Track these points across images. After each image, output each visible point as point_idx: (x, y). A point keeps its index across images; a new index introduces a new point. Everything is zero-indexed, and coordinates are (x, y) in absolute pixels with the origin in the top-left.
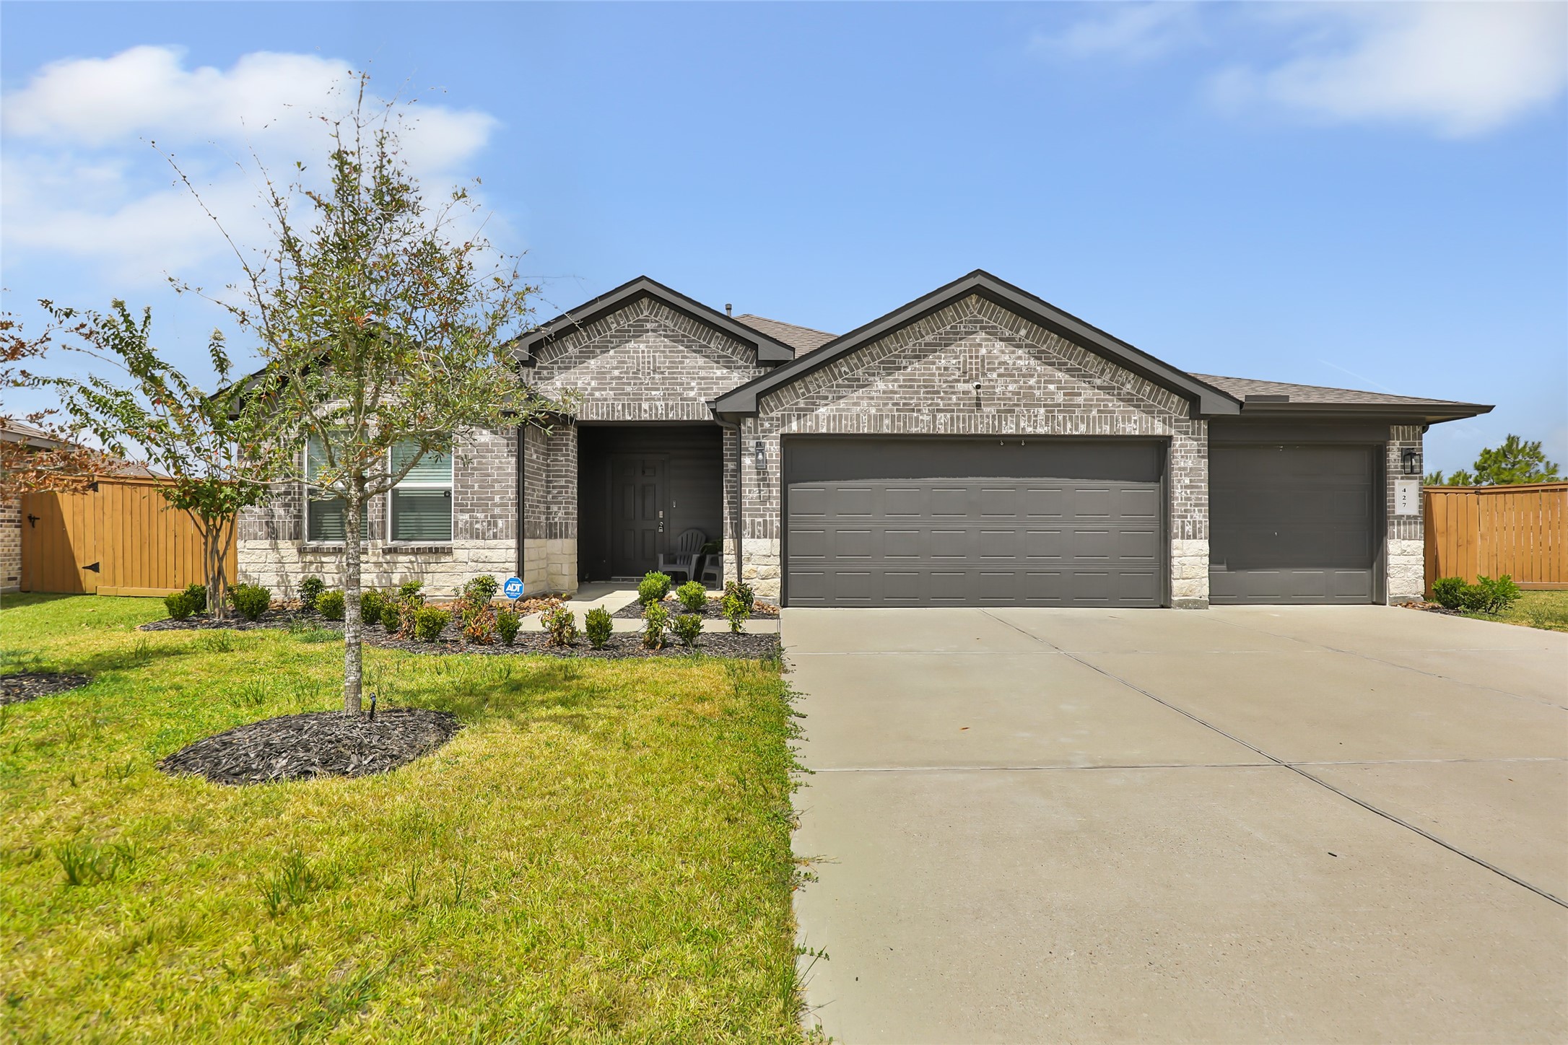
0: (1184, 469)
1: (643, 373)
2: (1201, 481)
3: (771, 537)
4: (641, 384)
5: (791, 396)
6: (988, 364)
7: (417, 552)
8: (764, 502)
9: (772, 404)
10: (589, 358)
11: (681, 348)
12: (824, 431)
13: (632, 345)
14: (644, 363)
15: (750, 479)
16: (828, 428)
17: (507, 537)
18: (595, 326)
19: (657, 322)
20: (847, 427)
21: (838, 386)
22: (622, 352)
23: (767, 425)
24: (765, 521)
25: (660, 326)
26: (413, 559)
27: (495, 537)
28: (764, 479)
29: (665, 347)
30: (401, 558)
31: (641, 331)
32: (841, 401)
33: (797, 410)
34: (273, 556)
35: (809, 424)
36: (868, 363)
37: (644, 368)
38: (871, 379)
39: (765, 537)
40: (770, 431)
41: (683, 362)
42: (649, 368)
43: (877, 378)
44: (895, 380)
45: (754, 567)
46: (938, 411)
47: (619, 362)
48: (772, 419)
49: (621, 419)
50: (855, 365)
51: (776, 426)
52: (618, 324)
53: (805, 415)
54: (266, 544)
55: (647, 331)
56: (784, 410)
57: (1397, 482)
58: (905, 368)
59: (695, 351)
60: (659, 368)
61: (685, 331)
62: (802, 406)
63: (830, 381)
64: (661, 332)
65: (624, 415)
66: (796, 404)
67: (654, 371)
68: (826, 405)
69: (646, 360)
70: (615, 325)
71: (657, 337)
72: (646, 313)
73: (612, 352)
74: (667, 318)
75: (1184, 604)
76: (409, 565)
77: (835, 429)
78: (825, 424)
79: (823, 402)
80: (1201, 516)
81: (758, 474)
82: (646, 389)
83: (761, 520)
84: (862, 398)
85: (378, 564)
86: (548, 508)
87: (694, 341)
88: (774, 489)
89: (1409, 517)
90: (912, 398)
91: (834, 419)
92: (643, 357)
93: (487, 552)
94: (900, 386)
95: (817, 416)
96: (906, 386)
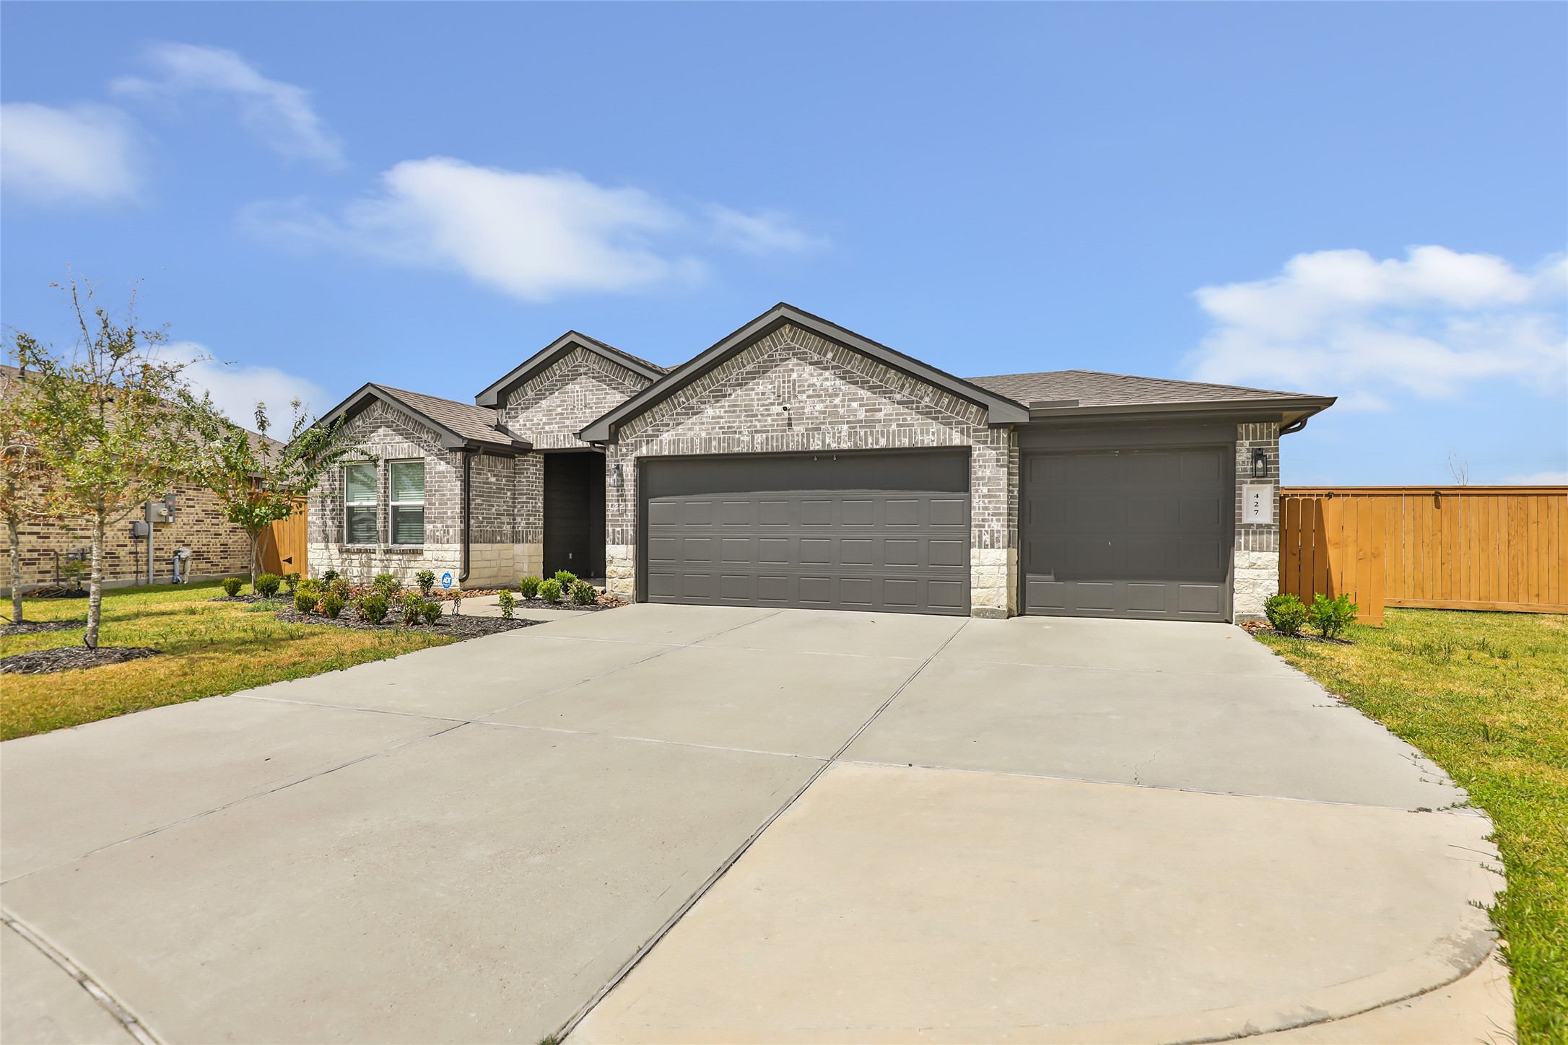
0: (983, 478)
1: (578, 409)
2: (1000, 490)
3: (627, 544)
4: (576, 417)
5: (642, 425)
6: (799, 386)
7: (403, 552)
8: (621, 515)
9: (628, 432)
10: (541, 399)
11: (605, 386)
12: (666, 453)
13: (570, 386)
14: (578, 401)
15: (612, 496)
16: (669, 452)
17: (458, 542)
18: (546, 373)
19: (587, 366)
20: (684, 450)
21: (677, 414)
22: (563, 393)
23: (624, 450)
24: (623, 530)
25: (589, 369)
26: (401, 558)
27: (448, 542)
28: (622, 495)
29: (593, 386)
30: (395, 557)
31: (576, 375)
32: (680, 427)
33: (647, 436)
34: (326, 554)
35: (655, 447)
36: (702, 393)
37: (578, 404)
38: (703, 406)
39: (623, 543)
40: (627, 455)
41: (605, 398)
42: (581, 404)
43: (707, 406)
44: (722, 407)
45: (615, 568)
46: (756, 432)
47: (562, 401)
48: (628, 445)
49: (563, 447)
50: (691, 395)
51: (631, 451)
52: (561, 371)
53: (652, 440)
54: (322, 545)
55: (581, 375)
56: (637, 437)
58: (730, 395)
59: (614, 389)
60: (589, 404)
61: (607, 372)
62: (650, 432)
63: (671, 410)
64: (591, 375)
65: (565, 444)
66: (645, 431)
67: (585, 406)
68: (668, 431)
69: (580, 398)
70: (559, 371)
71: (587, 379)
72: (580, 360)
73: (557, 393)
74: (594, 363)
75: (982, 614)
76: (399, 562)
77: (674, 451)
78: (667, 447)
79: (666, 429)
80: (999, 526)
81: (618, 491)
82: (580, 422)
83: (619, 529)
84: (695, 424)
85: (382, 561)
86: (514, 519)
87: (613, 380)
88: (629, 504)
89: (1259, 526)
90: (734, 422)
91: (674, 443)
92: (578, 396)
93: (443, 553)
94: (725, 412)
95: (661, 441)
96: (730, 412)
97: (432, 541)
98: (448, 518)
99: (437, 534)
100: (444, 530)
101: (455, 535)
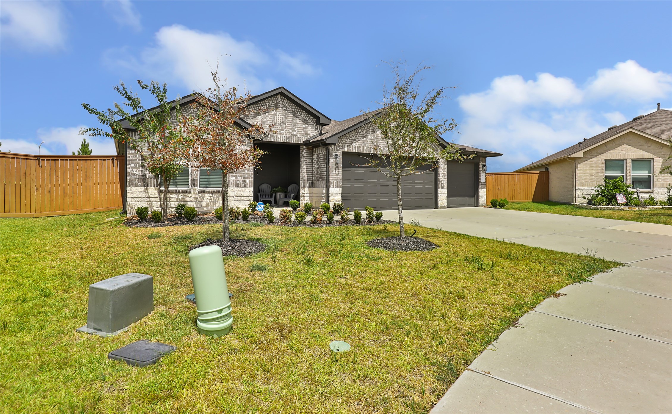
0: (442, 168)
1: (278, 123)
2: (445, 172)
3: (339, 187)
4: (277, 127)
5: (345, 139)
7: (212, 193)
8: (337, 175)
9: (340, 141)
10: (258, 115)
11: (292, 115)
12: (354, 151)
13: (274, 112)
14: (278, 120)
15: (333, 167)
16: (356, 151)
17: (250, 186)
18: (261, 103)
19: (283, 104)
20: (361, 151)
21: (358, 136)
22: (271, 115)
23: (338, 148)
24: (337, 182)
25: (284, 106)
26: (211, 195)
27: (245, 186)
28: (337, 167)
29: (286, 114)
30: (206, 195)
31: (277, 107)
32: (359, 142)
33: (347, 143)
34: (145, 195)
35: (350, 148)
36: (367, 129)
37: (278, 121)
38: (367, 135)
39: (337, 187)
40: (339, 150)
41: (292, 121)
42: (280, 122)
43: (369, 135)
44: (374, 136)
45: (334, 198)
46: (385, 147)
47: (269, 118)
48: (339, 146)
49: (270, 141)
50: (363, 129)
51: (341, 149)
52: (269, 103)
53: (349, 145)
54: (143, 189)
55: (280, 107)
56: (343, 143)
57: (481, 173)
58: (376, 132)
59: (296, 117)
60: (284, 122)
61: (293, 109)
62: (348, 142)
63: (356, 135)
64: (285, 108)
65: (271, 139)
66: (347, 141)
67: (282, 123)
68: (355, 142)
69: (280, 118)
70: (268, 104)
71: (283, 110)
72: (279, 100)
73: (267, 114)
74: (287, 103)
76: (209, 198)
77: (357, 151)
78: (355, 149)
79: (354, 141)
80: (445, 182)
81: (335, 165)
82: (279, 130)
84: (365, 141)
85: (195, 198)
87: (296, 113)
88: (340, 171)
89: (483, 183)
90: (378, 142)
91: (357, 148)
92: (278, 117)
93: (242, 193)
94: (375, 138)
95: (353, 146)
96: (377, 138)
97: (234, 186)
98: (245, 174)
99: (238, 182)
100: (243, 180)
101: (250, 183)
